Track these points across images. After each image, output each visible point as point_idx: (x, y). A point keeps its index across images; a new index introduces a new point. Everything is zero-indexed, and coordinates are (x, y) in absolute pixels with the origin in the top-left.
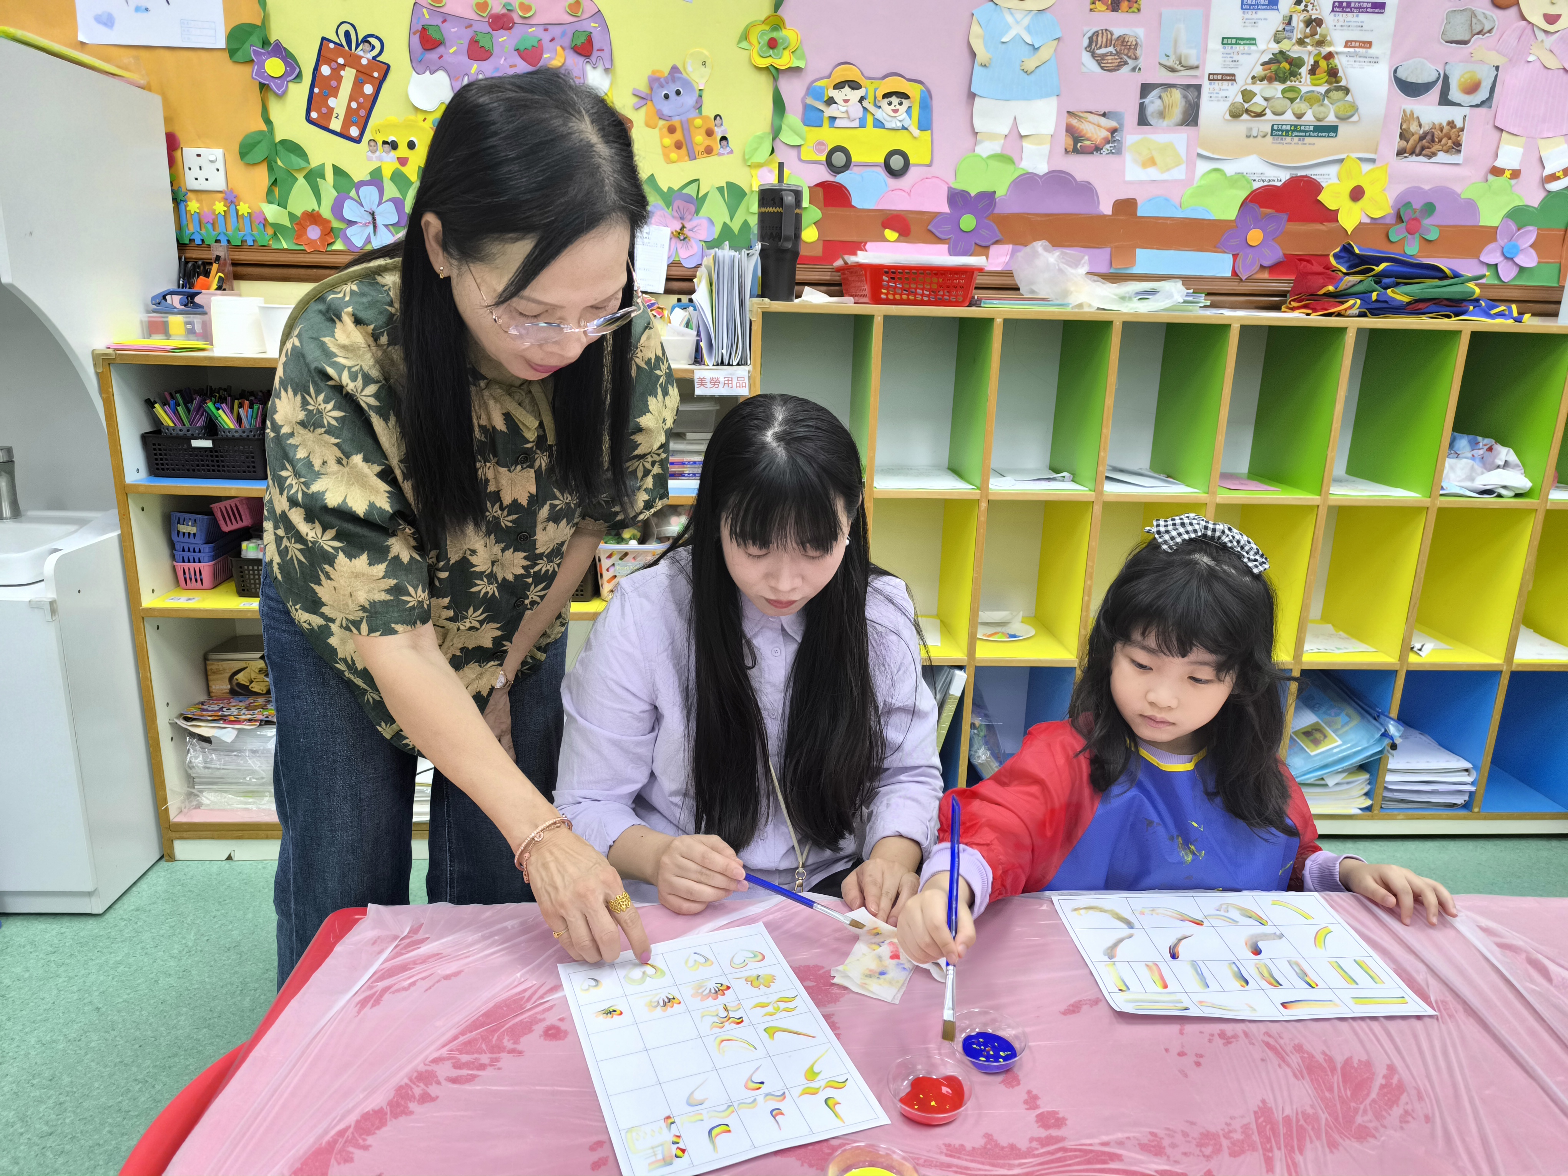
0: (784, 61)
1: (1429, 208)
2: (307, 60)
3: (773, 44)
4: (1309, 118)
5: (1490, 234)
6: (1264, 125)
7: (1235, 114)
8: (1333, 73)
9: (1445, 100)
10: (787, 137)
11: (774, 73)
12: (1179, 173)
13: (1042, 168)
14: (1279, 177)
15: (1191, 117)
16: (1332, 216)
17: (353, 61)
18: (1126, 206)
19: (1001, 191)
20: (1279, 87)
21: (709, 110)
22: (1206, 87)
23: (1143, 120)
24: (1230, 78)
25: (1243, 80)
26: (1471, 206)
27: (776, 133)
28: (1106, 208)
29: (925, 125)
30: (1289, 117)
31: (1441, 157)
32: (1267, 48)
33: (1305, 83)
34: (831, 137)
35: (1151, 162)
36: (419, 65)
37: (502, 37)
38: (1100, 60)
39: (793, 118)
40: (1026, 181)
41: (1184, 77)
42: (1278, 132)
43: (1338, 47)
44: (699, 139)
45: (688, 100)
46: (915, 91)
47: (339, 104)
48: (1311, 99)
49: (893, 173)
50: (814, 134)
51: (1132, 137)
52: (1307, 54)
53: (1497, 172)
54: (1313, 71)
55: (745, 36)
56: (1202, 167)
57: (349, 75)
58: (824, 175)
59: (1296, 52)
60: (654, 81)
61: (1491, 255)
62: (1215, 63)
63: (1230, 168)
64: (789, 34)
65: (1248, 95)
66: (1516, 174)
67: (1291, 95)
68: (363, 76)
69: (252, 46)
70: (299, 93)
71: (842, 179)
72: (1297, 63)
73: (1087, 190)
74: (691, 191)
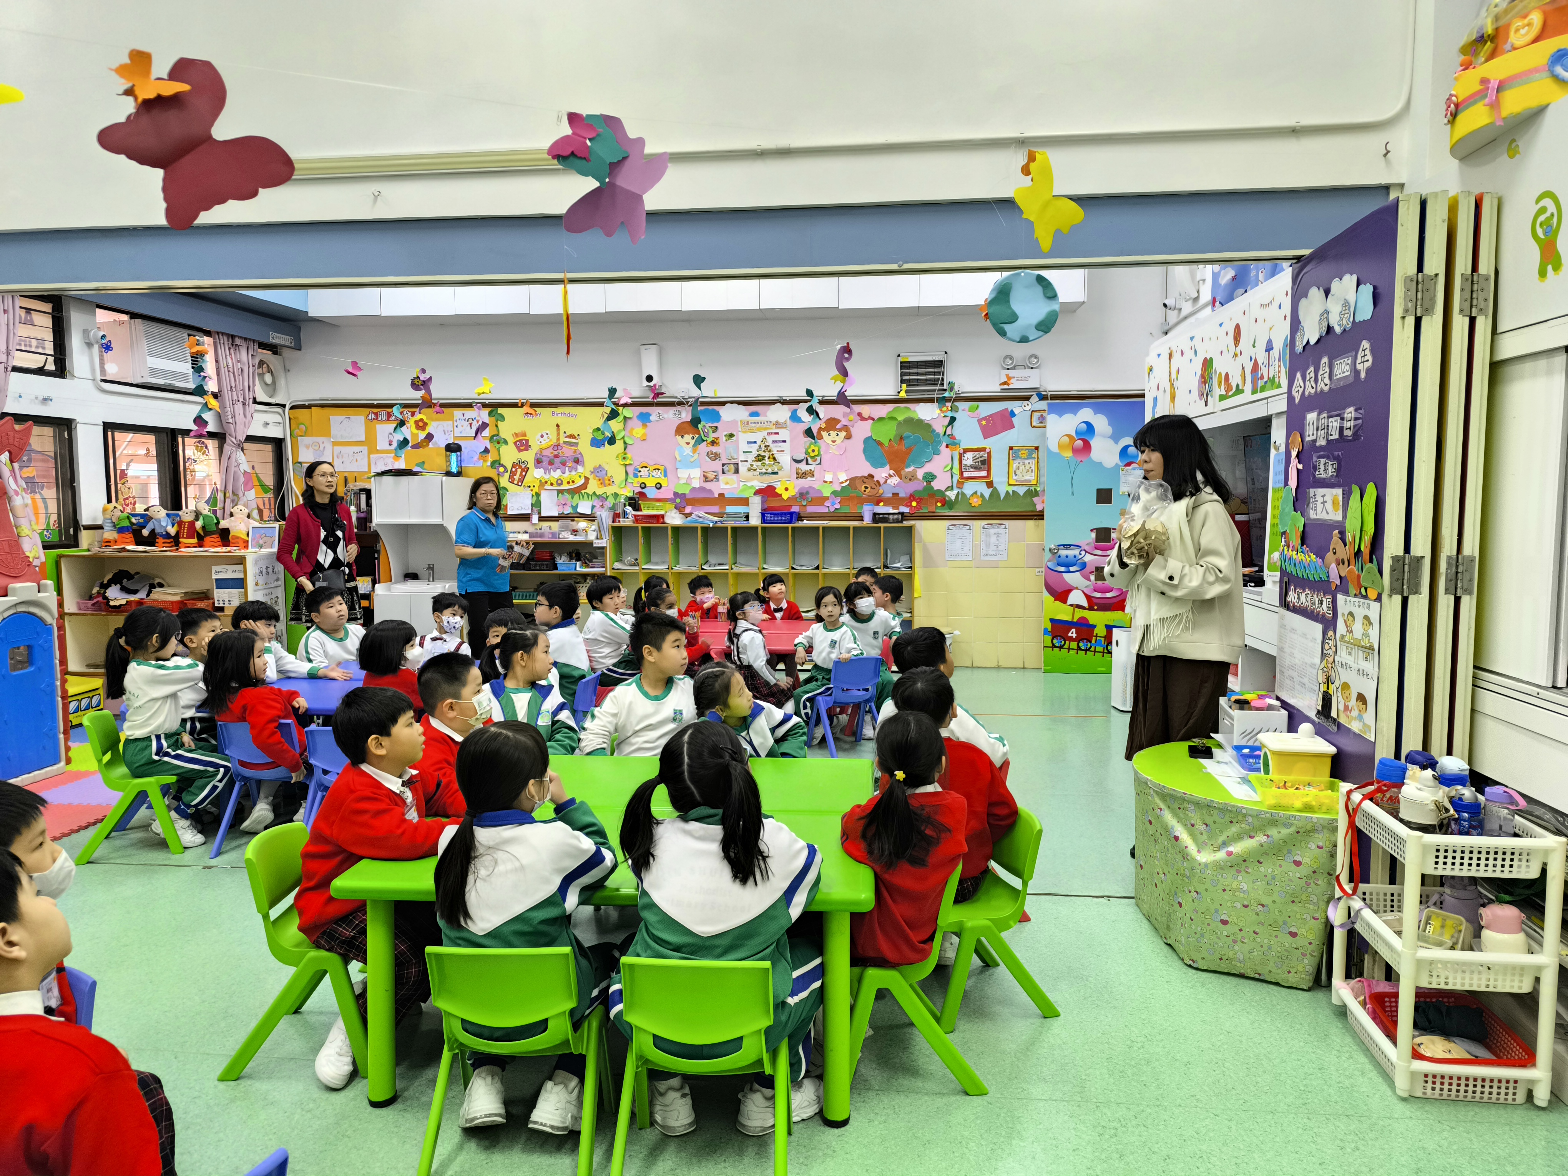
0: (627, 462)
1: (807, 493)
2: (509, 468)
3: (624, 458)
4: (770, 470)
5: (827, 498)
6: (757, 473)
7: (749, 470)
8: (774, 459)
9: (807, 464)
10: (629, 480)
11: (626, 465)
12: (735, 486)
13: (697, 486)
14: (764, 486)
15: (737, 471)
16: (781, 495)
17: (520, 467)
18: (722, 495)
19: (687, 492)
20: (759, 463)
21: (609, 475)
22: (740, 464)
23: (723, 473)
24: (746, 461)
25: (750, 462)
26: (820, 492)
27: (626, 480)
28: (716, 496)
29: (665, 476)
30: (764, 470)
31: (809, 479)
32: (756, 453)
33: (767, 461)
34: (641, 480)
35: (727, 483)
36: (536, 467)
37: (557, 460)
38: (710, 458)
39: (631, 476)
40: (694, 489)
41: (733, 461)
42: (761, 474)
43: (775, 452)
44: (607, 482)
45: (604, 472)
46: (662, 468)
47: (517, 477)
48: (769, 465)
49: (658, 489)
50: (636, 479)
51: (722, 478)
52: (767, 454)
53: (826, 482)
54: (769, 458)
55: (617, 457)
56: (742, 484)
57: (519, 470)
58: (640, 490)
59: (763, 454)
60: (595, 469)
61: (827, 504)
62: (742, 457)
63: (749, 484)
64: (629, 456)
65: (752, 465)
66: (831, 482)
67: (764, 465)
68: (523, 470)
69: (497, 465)
70: (507, 475)
71: (643, 491)
72: (764, 457)
73: (710, 491)
74: (604, 496)
